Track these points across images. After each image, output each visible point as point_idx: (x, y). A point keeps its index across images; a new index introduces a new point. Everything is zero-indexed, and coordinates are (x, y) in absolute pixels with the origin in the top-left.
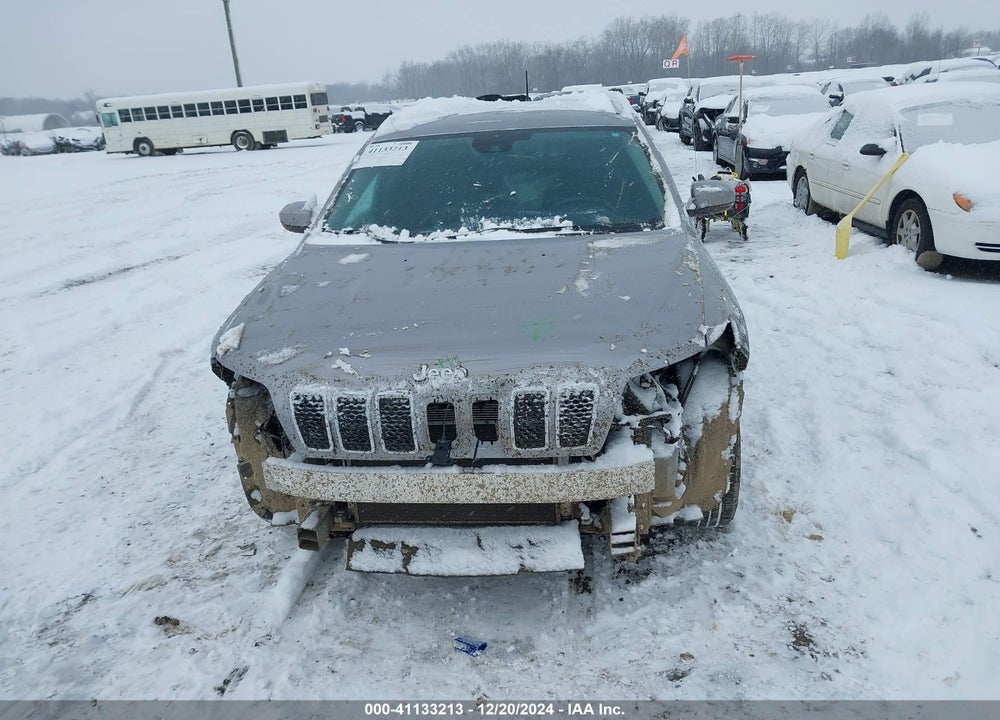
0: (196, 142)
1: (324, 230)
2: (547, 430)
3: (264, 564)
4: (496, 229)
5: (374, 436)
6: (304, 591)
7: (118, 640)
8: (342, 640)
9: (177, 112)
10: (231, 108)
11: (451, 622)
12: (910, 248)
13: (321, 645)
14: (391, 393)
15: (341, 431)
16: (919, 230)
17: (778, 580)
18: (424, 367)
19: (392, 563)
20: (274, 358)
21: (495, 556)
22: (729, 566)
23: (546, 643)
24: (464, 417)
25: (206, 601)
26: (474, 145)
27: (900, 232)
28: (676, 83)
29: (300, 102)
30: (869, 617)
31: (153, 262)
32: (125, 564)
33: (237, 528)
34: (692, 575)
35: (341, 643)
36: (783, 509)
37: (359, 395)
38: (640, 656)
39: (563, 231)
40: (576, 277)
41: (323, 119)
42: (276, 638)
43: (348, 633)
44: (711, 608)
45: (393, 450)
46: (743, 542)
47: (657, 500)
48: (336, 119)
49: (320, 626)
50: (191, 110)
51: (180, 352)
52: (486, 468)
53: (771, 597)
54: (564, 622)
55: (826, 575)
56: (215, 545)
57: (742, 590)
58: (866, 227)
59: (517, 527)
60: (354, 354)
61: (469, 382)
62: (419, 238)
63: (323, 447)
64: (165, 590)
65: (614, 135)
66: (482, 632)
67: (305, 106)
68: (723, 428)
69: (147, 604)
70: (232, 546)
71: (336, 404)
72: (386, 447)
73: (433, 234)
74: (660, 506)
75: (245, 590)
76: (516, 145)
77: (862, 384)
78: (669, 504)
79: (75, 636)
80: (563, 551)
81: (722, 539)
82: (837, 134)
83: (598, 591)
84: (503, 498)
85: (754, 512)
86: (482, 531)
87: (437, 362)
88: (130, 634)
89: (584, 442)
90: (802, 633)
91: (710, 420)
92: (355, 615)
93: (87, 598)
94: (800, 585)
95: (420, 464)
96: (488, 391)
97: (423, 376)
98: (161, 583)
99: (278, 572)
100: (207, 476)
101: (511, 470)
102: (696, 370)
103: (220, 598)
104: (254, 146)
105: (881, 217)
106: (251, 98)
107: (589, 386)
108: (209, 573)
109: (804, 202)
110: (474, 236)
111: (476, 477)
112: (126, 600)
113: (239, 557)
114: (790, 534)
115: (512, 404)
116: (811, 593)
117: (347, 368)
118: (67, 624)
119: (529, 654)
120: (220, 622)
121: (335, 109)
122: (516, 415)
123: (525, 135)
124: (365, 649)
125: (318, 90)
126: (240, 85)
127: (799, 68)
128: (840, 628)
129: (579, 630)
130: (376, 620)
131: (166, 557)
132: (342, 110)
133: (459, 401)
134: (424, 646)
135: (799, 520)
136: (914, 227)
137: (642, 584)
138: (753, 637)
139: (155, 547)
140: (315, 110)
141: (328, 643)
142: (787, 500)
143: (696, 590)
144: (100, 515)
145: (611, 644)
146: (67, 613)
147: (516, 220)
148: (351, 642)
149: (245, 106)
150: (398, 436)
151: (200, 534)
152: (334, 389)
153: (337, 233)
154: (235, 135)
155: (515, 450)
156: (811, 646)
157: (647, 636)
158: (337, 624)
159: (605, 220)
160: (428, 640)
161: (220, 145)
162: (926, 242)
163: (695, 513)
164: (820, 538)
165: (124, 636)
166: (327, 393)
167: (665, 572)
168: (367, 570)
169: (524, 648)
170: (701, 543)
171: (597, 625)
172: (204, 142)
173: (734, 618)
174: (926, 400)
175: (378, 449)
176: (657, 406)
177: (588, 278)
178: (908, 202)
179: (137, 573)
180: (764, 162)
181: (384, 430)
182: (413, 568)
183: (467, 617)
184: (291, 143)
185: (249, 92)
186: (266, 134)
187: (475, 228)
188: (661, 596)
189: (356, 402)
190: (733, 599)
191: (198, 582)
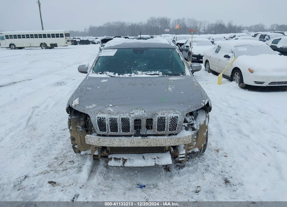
0: (29, 46)
1: (93, 73)
2: (166, 127)
3: (77, 166)
4: (142, 74)
5: (119, 128)
6: (90, 173)
7: (38, 188)
8: (104, 186)
9: (23, 37)
10: (40, 36)
11: (134, 180)
12: (237, 82)
13: (99, 187)
14: (124, 116)
15: (110, 127)
16: (239, 78)
17: (218, 167)
18: (133, 110)
19: (120, 164)
20: (90, 107)
21: (149, 161)
22: (205, 164)
23: (161, 184)
24: (144, 123)
25: (63, 177)
26: (133, 51)
27: (234, 78)
28: (169, 36)
29: (62, 35)
30: (242, 175)
31: (23, 81)
32: (35, 167)
33: (67, 156)
34: (196, 166)
35: (104, 187)
36: (216, 149)
37: (115, 117)
38: (186, 187)
39: (160, 75)
40: (168, 87)
41: (68, 41)
42: (85, 186)
43: (106, 184)
44: (203, 175)
45: (124, 132)
46: (207, 158)
47: (189, 146)
48: (72, 41)
49: (98, 182)
50: (28, 36)
51: (38, 107)
52: (148, 137)
53: (217, 171)
54: (165, 179)
55: (230, 166)
56: (61, 161)
57: (210, 170)
58: (225, 77)
59: (154, 153)
60: (113, 106)
61: (145, 114)
62: (121, 76)
63: (104, 131)
64: (49, 174)
65: (170, 50)
66: (143, 183)
67: (63, 37)
68: (204, 127)
69: (45, 178)
70: (66, 161)
71: (109, 119)
72: (122, 131)
73: (124, 75)
74: (190, 147)
75: (73, 173)
76: (145, 52)
77: (230, 117)
78: (192, 147)
79: (25, 187)
80: (167, 159)
81: (202, 157)
82: (217, 52)
83: (172, 171)
84: (153, 145)
85: (209, 150)
86: (144, 155)
87: (136, 108)
88: (42, 186)
89: (175, 130)
90: (227, 180)
91: (201, 125)
92: (107, 179)
93: (26, 177)
94: (224, 168)
95: (131, 136)
96: (151, 116)
97: (133, 112)
98: (48, 172)
99: (82, 168)
100: (54, 142)
101: (155, 137)
102: (198, 112)
103: (66, 176)
104: (47, 48)
105: (229, 74)
106: (47, 33)
107: (177, 115)
108: (61, 169)
109: (208, 69)
110: (136, 76)
111: (146, 139)
112: (38, 177)
113: (69, 164)
114: (219, 155)
115: (157, 120)
116: (227, 170)
117: (112, 110)
118: (22, 184)
119: (157, 188)
120: (68, 182)
121: (71, 38)
122: (158, 122)
123: (147, 49)
124: (112, 188)
125: (67, 32)
126: (43, 30)
127: (200, 33)
128: (236, 178)
129: (169, 181)
130: (113, 180)
131: (48, 165)
132: (73, 38)
133: (143, 119)
134: (128, 186)
135: (221, 152)
136: (238, 77)
137: (183, 169)
138: (215, 181)
139: (43, 162)
140: (66, 38)
141: (100, 187)
142: (217, 147)
143: (198, 170)
144: (24, 153)
145: (178, 184)
146: (21, 181)
147: (147, 72)
148: (107, 186)
149: (45, 36)
150: (126, 128)
151: (56, 158)
152: (108, 115)
153: (97, 74)
154: (41, 45)
155: (157, 132)
156: (229, 183)
157: (187, 182)
158: (102, 182)
159: (170, 72)
160: (129, 185)
161: (36, 47)
162: (241, 81)
163: (197, 150)
164: (227, 156)
165: (40, 187)
166: (107, 117)
167: (189, 166)
168: (113, 166)
169: (156, 186)
170: (197, 158)
171: (174, 180)
172: (32, 46)
173: (209, 177)
174: (247, 121)
175: (120, 132)
176: (190, 121)
177: (171, 87)
178: (236, 70)
179: (39, 170)
180: (196, 58)
181: (122, 126)
182: (126, 165)
183: (138, 179)
184: (59, 47)
185: (46, 32)
186: (51, 44)
187: (136, 73)
188: (189, 172)
189: (115, 119)
190: (208, 172)
191: (59, 172)
